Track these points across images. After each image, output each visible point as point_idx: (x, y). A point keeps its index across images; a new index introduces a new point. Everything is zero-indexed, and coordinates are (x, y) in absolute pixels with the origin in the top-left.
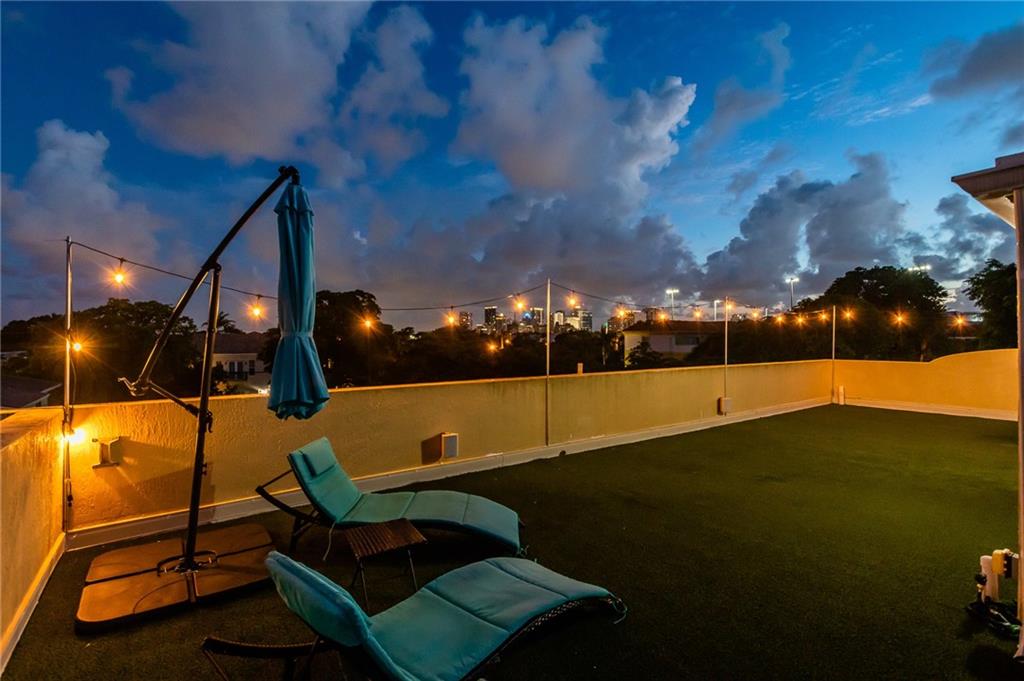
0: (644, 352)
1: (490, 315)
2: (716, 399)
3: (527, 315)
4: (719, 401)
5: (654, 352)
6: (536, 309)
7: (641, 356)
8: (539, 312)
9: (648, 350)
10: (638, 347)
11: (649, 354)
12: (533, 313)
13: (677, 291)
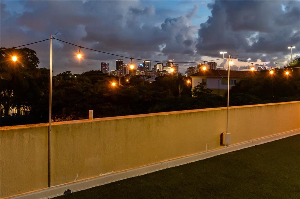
0: (202, 88)
1: (119, 64)
2: (220, 133)
3: (141, 65)
4: (222, 135)
5: (208, 89)
6: (146, 61)
7: (200, 91)
8: (148, 63)
9: (205, 88)
10: (198, 86)
11: (205, 90)
12: (144, 64)
13: (226, 53)
